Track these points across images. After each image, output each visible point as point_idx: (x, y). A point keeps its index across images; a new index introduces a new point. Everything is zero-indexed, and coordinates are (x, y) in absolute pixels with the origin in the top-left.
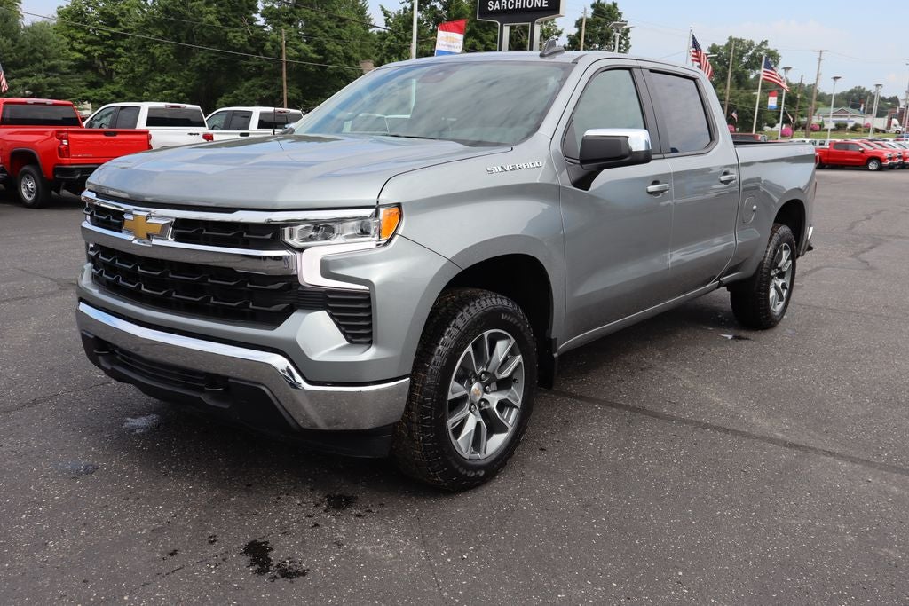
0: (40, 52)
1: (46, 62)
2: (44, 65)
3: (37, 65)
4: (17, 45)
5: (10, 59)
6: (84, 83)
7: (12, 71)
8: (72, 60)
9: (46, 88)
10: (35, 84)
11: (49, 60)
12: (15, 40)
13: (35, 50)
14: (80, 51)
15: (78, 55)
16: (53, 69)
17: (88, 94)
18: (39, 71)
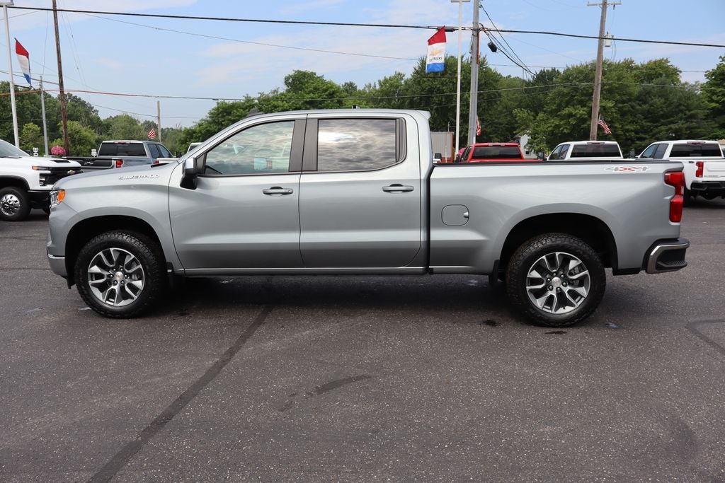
0: (684, 106)
1: (687, 112)
2: (685, 115)
3: (680, 115)
4: (668, 102)
5: (662, 112)
6: (717, 125)
7: (662, 121)
8: (708, 109)
9: (684, 131)
10: (676, 129)
11: (690, 111)
12: (667, 99)
13: (680, 105)
14: (717, 102)
15: (714, 105)
16: (692, 116)
17: (717, 133)
18: (681, 119)
